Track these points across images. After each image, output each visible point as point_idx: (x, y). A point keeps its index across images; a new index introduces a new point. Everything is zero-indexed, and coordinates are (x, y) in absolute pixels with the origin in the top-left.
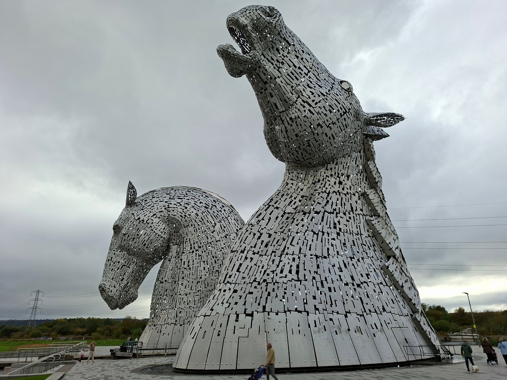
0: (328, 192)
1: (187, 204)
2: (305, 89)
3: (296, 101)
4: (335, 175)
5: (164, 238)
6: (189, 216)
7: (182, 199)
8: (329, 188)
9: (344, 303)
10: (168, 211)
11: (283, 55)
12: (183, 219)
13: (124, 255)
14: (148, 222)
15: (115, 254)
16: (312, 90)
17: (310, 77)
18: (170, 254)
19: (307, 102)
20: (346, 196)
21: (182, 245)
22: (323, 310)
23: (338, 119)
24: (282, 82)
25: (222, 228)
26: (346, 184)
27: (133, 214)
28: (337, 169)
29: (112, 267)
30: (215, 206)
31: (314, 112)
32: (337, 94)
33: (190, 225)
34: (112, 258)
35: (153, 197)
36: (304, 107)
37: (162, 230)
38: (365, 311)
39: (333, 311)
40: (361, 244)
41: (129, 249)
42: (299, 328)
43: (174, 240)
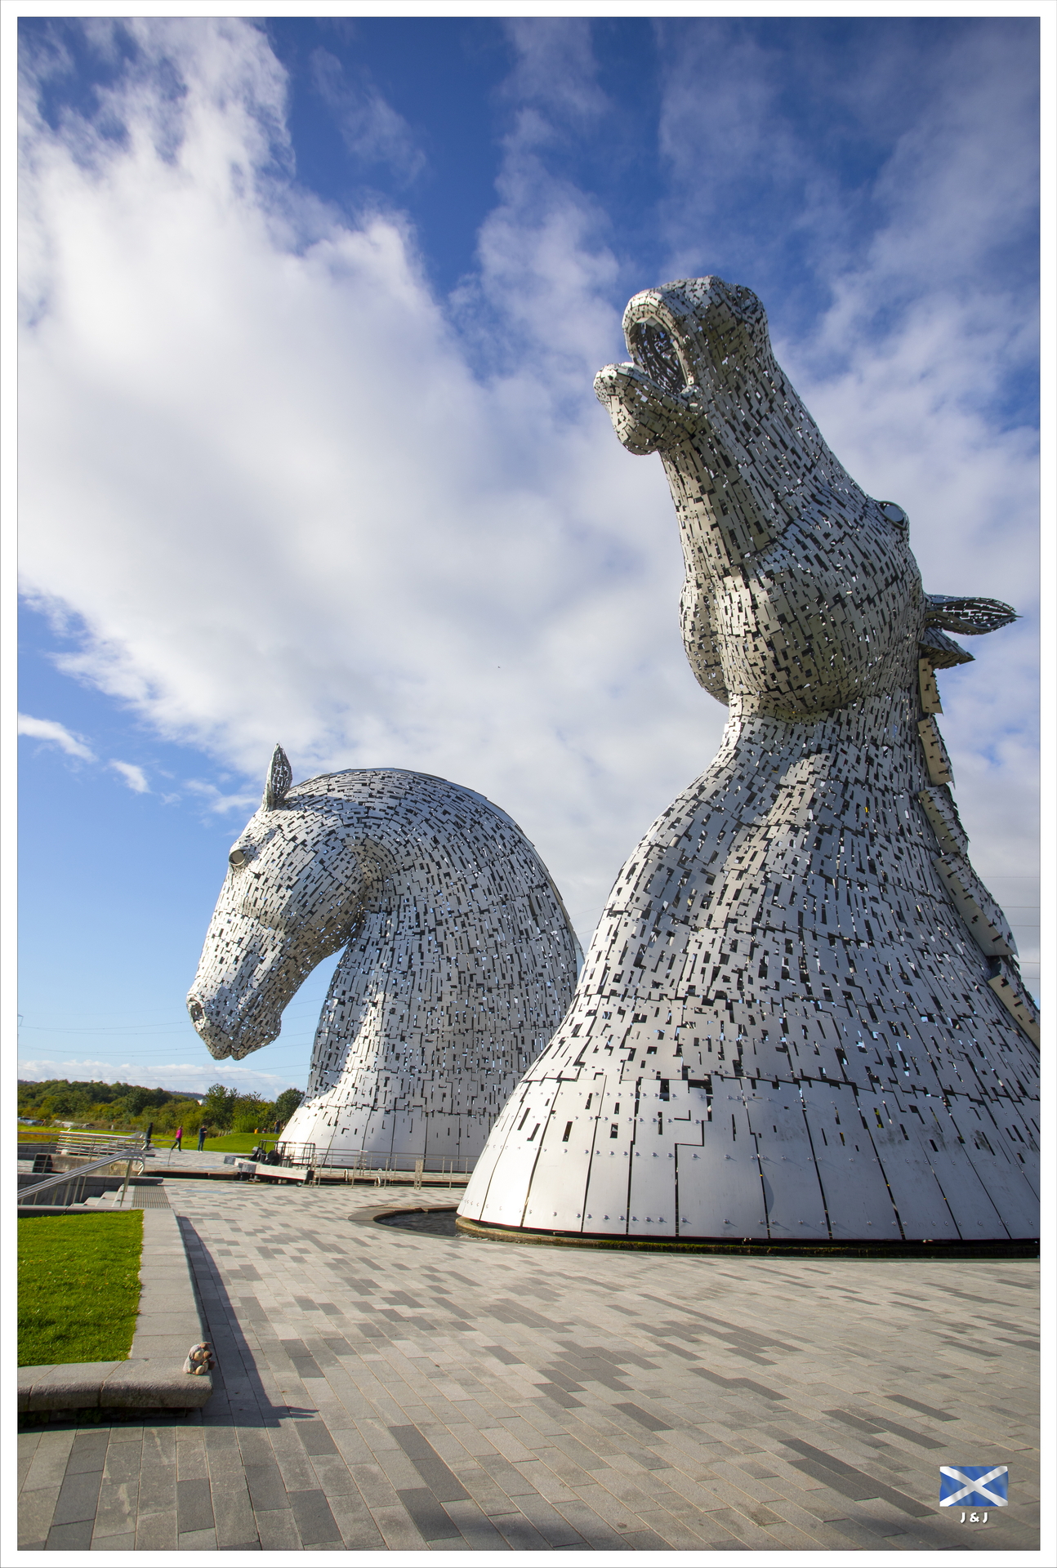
0: (843, 780)
1: (411, 811)
2: (806, 504)
3: (785, 530)
4: (857, 738)
5: (353, 893)
6: (415, 844)
7: (400, 799)
8: (845, 769)
9: (933, 1063)
10: (366, 826)
11: (758, 412)
12: (401, 848)
13: (252, 926)
14: (316, 848)
15: (229, 922)
16: (823, 508)
17: (815, 478)
18: (365, 935)
19: (811, 536)
20: (884, 795)
21: (394, 914)
22: (891, 1081)
23: (879, 592)
24: (753, 479)
25: (494, 879)
26: (881, 766)
27: (279, 826)
28: (861, 724)
29: (223, 955)
30: (479, 823)
31: (828, 564)
32: (877, 529)
33: (417, 866)
34: (222, 930)
35: (329, 790)
36: (805, 547)
37: (348, 872)
38: (986, 1093)
39: (913, 1087)
40: (935, 919)
41: (266, 912)
42: (842, 1128)
43: (376, 901)
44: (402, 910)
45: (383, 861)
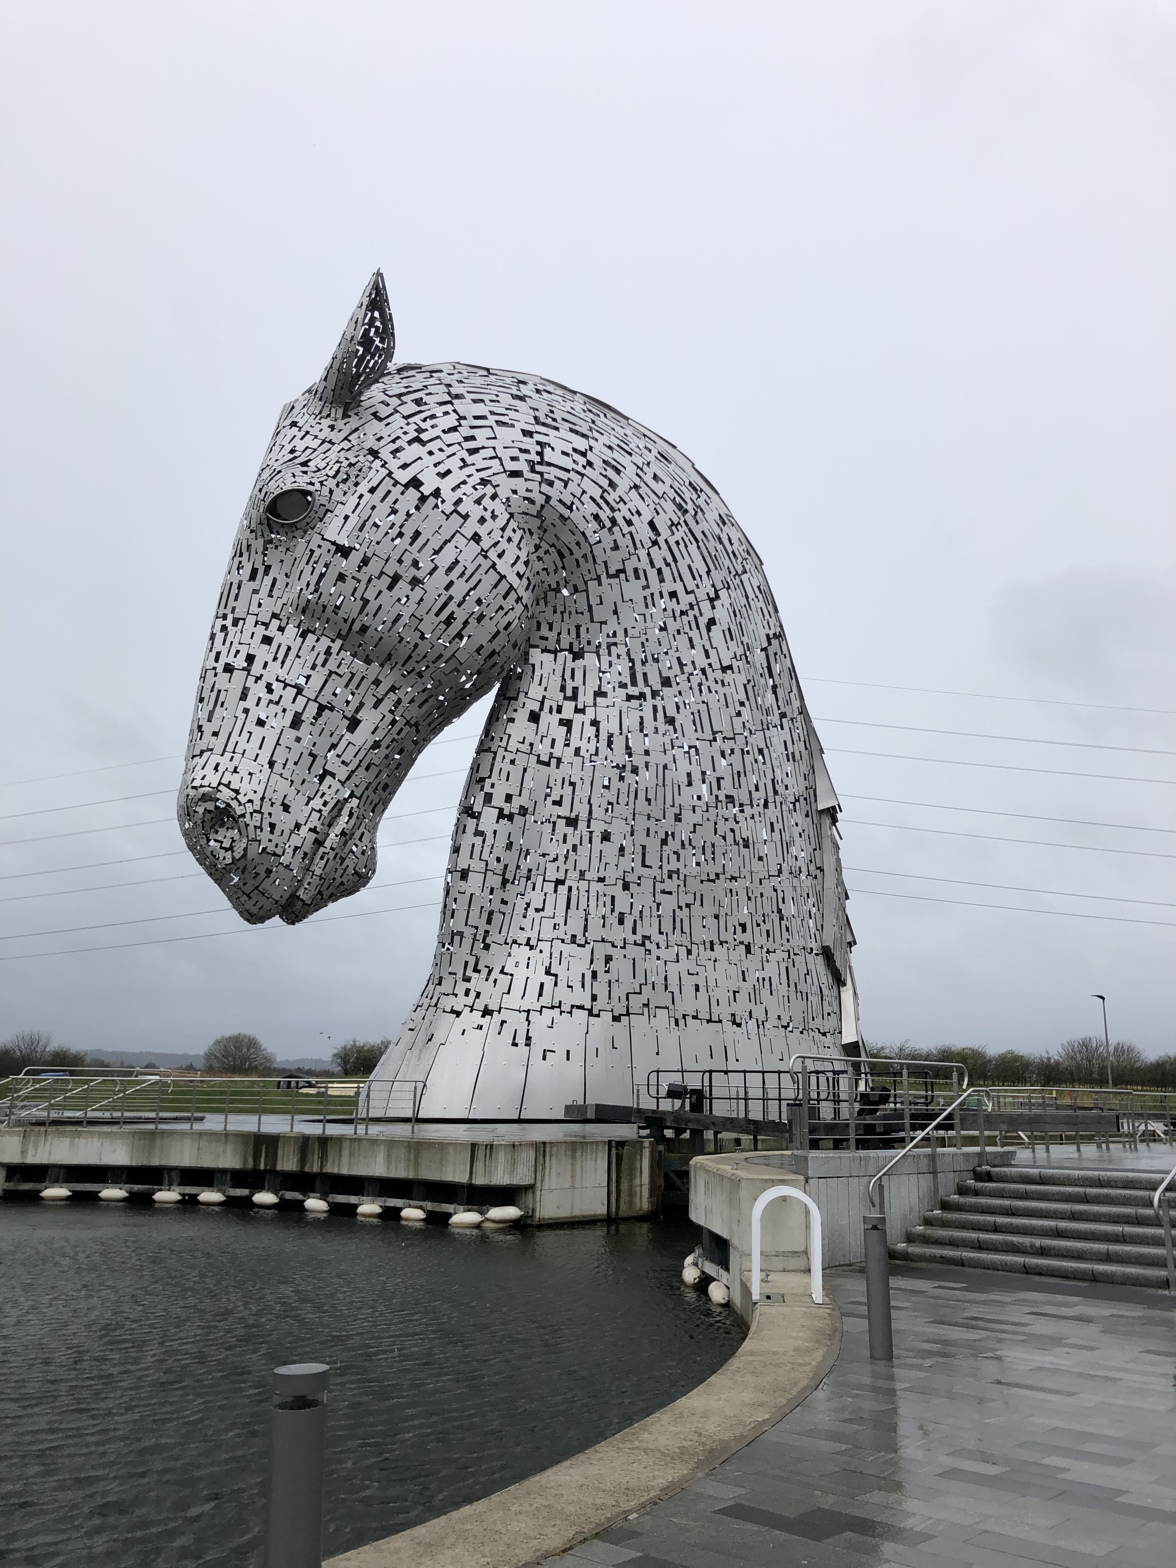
5: (526, 608)
6: (626, 528)
12: (604, 534)
14: (461, 509)
21: (589, 656)
27: (374, 453)
30: (700, 508)
37: (520, 568)
43: (551, 629)
45: (572, 553)
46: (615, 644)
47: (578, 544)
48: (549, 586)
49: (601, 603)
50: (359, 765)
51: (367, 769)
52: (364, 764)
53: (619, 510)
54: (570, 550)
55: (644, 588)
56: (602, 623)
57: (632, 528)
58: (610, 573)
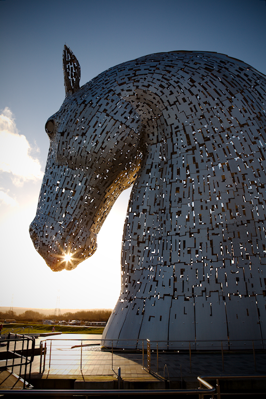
43: (154, 135)
44: (174, 135)
45: (153, 103)
46: (179, 131)
47: (154, 98)
48: (148, 119)
49: (170, 117)
50: (76, 207)
51: (80, 208)
52: (78, 207)
53: (172, 79)
54: (151, 102)
55: (189, 104)
56: (171, 125)
57: (179, 84)
58: (171, 104)
